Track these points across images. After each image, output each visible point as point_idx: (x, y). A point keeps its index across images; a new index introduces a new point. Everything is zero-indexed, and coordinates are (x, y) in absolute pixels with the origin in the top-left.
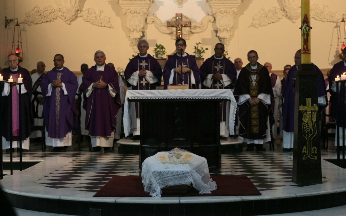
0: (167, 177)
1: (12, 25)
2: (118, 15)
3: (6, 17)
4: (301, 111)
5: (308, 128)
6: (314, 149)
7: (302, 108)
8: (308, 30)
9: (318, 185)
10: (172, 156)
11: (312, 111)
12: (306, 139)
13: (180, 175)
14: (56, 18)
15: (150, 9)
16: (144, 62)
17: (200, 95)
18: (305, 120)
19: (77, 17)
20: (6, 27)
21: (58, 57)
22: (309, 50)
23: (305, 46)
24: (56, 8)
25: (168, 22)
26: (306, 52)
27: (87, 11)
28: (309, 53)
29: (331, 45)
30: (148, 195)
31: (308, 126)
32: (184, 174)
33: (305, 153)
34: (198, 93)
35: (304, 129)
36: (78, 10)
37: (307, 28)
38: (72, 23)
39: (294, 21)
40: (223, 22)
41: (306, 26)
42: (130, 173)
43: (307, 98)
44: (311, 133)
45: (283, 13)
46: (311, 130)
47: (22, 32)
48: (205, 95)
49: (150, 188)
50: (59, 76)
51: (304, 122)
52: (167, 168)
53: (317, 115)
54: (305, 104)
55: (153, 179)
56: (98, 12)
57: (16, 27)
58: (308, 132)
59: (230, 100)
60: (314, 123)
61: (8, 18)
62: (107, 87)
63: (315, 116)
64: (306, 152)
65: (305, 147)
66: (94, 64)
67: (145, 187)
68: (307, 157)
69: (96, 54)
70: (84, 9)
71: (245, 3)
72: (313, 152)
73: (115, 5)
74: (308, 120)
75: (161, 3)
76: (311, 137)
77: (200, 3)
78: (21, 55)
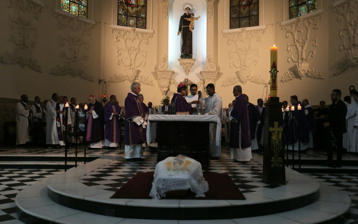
0: (170, 183)
1: (102, 83)
2: (156, 79)
3: (99, 79)
4: (270, 131)
5: (275, 143)
6: (280, 159)
7: (271, 129)
8: (275, 73)
9: (283, 187)
10: (176, 163)
11: (278, 131)
12: (274, 152)
13: (180, 182)
14: (125, 80)
15: (172, 77)
17: (197, 119)
18: (274, 137)
20: (99, 83)
22: (276, 87)
23: (274, 84)
24: (125, 75)
26: (274, 88)
27: (141, 77)
28: (276, 90)
29: (263, 96)
31: (275, 142)
32: (183, 181)
33: (273, 162)
35: (272, 144)
36: (136, 76)
37: (275, 71)
39: (244, 83)
41: (275, 70)
42: (150, 169)
43: (275, 122)
44: (277, 147)
45: (239, 80)
46: (277, 145)
47: (108, 87)
48: (201, 119)
51: (273, 139)
52: (170, 175)
53: (282, 134)
54: (273, 127)
56: (146, 78)
57: (104, 84)
58: (275, 147)
59: (217, 123)
60: (280, 140)
61: (100, 79)
63: (281, 135)
64: (273, 161)
65: (273, 158)
68: (275, 165)
70: (139, 76)
71: (219, 74)
72: (279, 162)
73: (155, 74)
74: (276, 138)
75: (178, 74)
76: (278, 151)
77: (197, 74)
78: (106, 98)
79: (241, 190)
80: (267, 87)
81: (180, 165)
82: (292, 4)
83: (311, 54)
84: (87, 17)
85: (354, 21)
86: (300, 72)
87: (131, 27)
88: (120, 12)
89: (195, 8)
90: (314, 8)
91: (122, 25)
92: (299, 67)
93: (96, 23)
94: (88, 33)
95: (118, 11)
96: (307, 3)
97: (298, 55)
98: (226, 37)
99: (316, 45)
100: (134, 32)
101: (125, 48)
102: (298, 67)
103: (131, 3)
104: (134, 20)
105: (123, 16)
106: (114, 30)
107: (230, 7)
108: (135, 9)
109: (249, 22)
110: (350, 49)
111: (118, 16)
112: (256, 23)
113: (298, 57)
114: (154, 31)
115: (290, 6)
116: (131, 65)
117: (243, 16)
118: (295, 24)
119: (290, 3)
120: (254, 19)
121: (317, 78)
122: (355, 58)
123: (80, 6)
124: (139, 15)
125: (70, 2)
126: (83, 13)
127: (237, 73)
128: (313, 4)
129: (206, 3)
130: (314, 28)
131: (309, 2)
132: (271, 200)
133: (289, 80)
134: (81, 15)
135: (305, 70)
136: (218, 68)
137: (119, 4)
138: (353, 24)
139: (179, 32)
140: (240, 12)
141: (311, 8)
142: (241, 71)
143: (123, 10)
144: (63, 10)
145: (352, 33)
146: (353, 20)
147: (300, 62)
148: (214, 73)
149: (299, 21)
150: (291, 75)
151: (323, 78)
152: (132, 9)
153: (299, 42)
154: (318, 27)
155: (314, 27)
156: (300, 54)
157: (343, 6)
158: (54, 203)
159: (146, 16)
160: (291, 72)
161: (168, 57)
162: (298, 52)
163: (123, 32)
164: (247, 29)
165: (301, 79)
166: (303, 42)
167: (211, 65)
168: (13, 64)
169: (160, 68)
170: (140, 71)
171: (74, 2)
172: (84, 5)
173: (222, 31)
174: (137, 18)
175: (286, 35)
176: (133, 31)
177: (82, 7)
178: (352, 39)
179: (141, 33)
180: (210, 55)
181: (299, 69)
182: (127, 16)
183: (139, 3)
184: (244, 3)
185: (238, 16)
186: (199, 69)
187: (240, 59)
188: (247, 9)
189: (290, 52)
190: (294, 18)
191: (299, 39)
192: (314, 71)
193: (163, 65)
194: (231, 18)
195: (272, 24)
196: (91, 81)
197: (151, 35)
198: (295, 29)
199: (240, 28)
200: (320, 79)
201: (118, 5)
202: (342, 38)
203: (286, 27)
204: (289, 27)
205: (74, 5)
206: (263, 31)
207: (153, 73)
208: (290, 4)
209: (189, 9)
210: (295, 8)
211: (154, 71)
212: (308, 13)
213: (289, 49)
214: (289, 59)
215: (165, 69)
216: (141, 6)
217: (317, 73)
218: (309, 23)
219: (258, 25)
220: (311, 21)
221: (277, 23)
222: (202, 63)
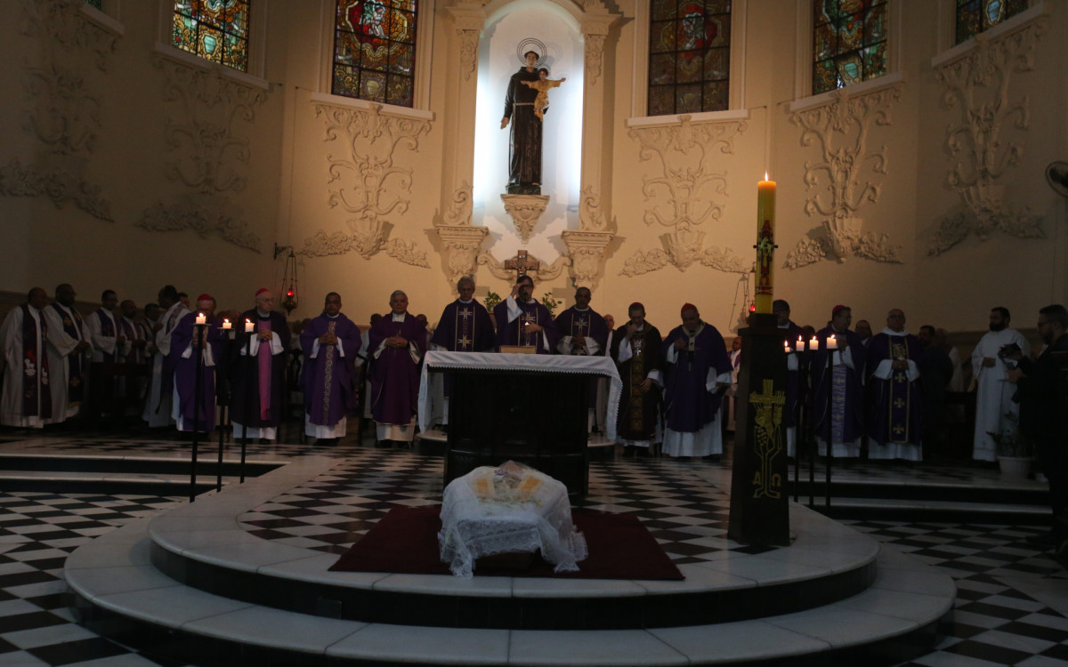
0: (487, 535)
1: (284, 256)
2: (437, 249)
3: (276, 244)
4: (751, 404)
5: (764, 436)
6: (776, 479)
7: (754, 399)
8: (769, 250)
9: (781, 552)
10: (501, 481)
11: (773, 405)
12: (761, 458)
13: (515, 530)
14: (349, 250)
15: (482, 244)
16: (466, 310)
17: (558, 366)
18: (761, 421)
19: (378, 249)
20: (275, 257)
21: (333, 298)
22: (771, 288)
23: (764, 281)
24: (349, 236)
25: (506, 262)
26: (766, 291)
27: (394, 242)
28: (771, 293)
29: (735, 305)
30: (444, 569)
31: (765, 433)
32: (522, 528)
33: (758, 486)
34: (555, 361)
35: (757, 438)
36: (381, 240)
37: (769, 246)
38: (372, 257)
39: (684, 269)
40: (585, 266)
41: (767, 242)
43: (764, 380)
44: (771, 446)
45: (668, 258)
46: (770, 440)
47: (300, 268)
48: (566, 366)
49: (452, 554)
50: (332, 326)
51: (759, 426)
52: (489, 514)
53: (783, 412)
54: (760, 392)
55: (458, 537)
56: (408, 244)
57: (291, 258)
58: (765, 445)
59: (611, 377)
60: (777, 428)
61: (279, 245)
62: (408, 346)
64: (759, 483)
65: (757, 474)
66: (389, 310)
67: (443, 549)
68: (762, 493)
69: (394, 295)
70: (390, 239)
71: (615, 242)
72: (773, 485)
73: (434, 235)
74: (766, 422)
75: (499, 236)
76: (770, 455)
77: (552, 239)
78: (295, 299)
79: (673, 556)
80: (748, 280)
81: (511, 487)
82: (822, 54)
83: (869, 192)
84: (246, 67)
85: (986, 108)
86: (838, 242)
87: (369, 100)
88: (340, 58)
89: (550, 52)
90: (880, 68)
91: (344, 95)
92: (836, 229)
93: (271, 85)
94: (247, 115)
95: (335, 55)
96: (861, 52)
97: (834, 193)
98: (637, 139)
99: (884, 170)
100: (379, 115)
101: (351, 160)
102: (832, 229)
103: (371, 32)
104: (378, 82)
105: (349, 70)
106: (321, 107)
107: (651, 55)
108: (382, 50)
109: (702, 97)
110: (974, 184)
111: (334, 68)
112: (720, 102)
113: (834, 200)
114: (434, 115)
115: (814, 59)
116: (366, 208)
117: (685, 81)
118: (827, 109)
119: (814, 49)
120: (715, 92)
121: (885, 261)
122: (986, 210)
123: (228, 36)
124: (395, 69)
125: (198, 25)
126: (236, 55)
127: (665, 239)
128: (877, 58)
129: (582, 40)
130: (877, 123)
131: (867, 50)
132: (750, 583)
133: (809, 263)
134: (230, 61)
135: (853, 237)
136: (612, 225)
137: (338, 36)
138: (982, 117)
139: (507, 119)
140: (676, 70)
141: (871, 66)
142: (676, 234)
143: (349, 51)
144: (177, 47)
145: (980, 140)
146: (983, 107)
147: (838, 214)
148: (601, 239)
149: (838, 100)
150: (814, 250)
151: (901, 261)
152: (375, 50)
153: (838, 159)
154: (889, 120)
155: (880, 121)
156: (839, 191)
157: (956, 66)
158: (171, 582)
159: (413, 70)
160: (813, 242)
161: (471, 187)
162: (833, 188)
163: (346, 115)
164: (697, 117)
165: (840, 262)
166: (848, 159)
167: (593, 213)
168: (33, 195)
169: (451, 218)
170: (392, 226)
171: (211, 26)
172: (239, 35)
173: (626, 121)
174: (387, 77)
175: (802, 139)
176: (374, 113)
177: (233, 41)
178: (979, 156)
179: (399, 119)
180: (590, 187)
181: (837, 235)
182: (361, 69)
183: (395, 34)
184: (688, 45)
185: (670, 79)
186: (559, 226)
187: (674, 201)
188: (696, 61)
189: (811, 186)
190: (825, 91)
191: (838, 152)
192: (876, 239)
193: (457, 212)
194: (650, 85)
195: (765, 107)
196: (251, 248)
197: (427, 126)
198: (826, 122)
199: (675, 113)
200: (892, 262)
201: (336, 38)
202: (954, 153)
203: (802, 116)
204: (811, 117)
205: (211, 33)
206: (740, 125)
207: (428, 232)
208: (814, 54)
209: (534, 55)
210: (827, 65)
211: (431, 226)
212: (863, 80)
213: (809, 177)
214: (810, 207)
215: (463, 223)
216: (400, 42)
217: (883, 248)
218: (866, 107)
219: (727, 108)
220: (870, 102)
221: (779, 104)
222: (569, 208)
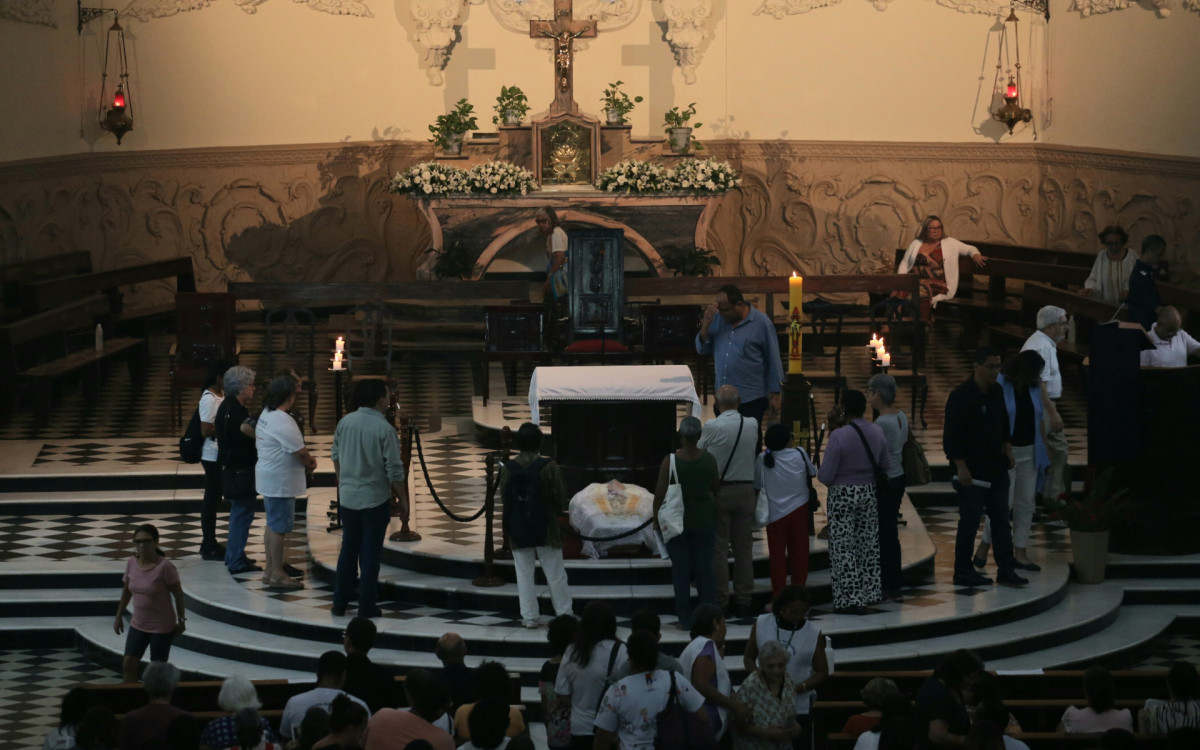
1: (98, 27)
3: (79, 3)
10: (613, 499)
17: (647, 395)
20: (80, 28)
25: (534, 25)
29: (982, 78)
38: (259, 8)
39: (882, 4)
43: (794, 421)
48: (654, 394)
57: (113, 31)
59: (692, 402)
61: (88, 7)
78: (127, 112)
81: (621, 503)
133: (1111, 9)
196: (43, 23)
